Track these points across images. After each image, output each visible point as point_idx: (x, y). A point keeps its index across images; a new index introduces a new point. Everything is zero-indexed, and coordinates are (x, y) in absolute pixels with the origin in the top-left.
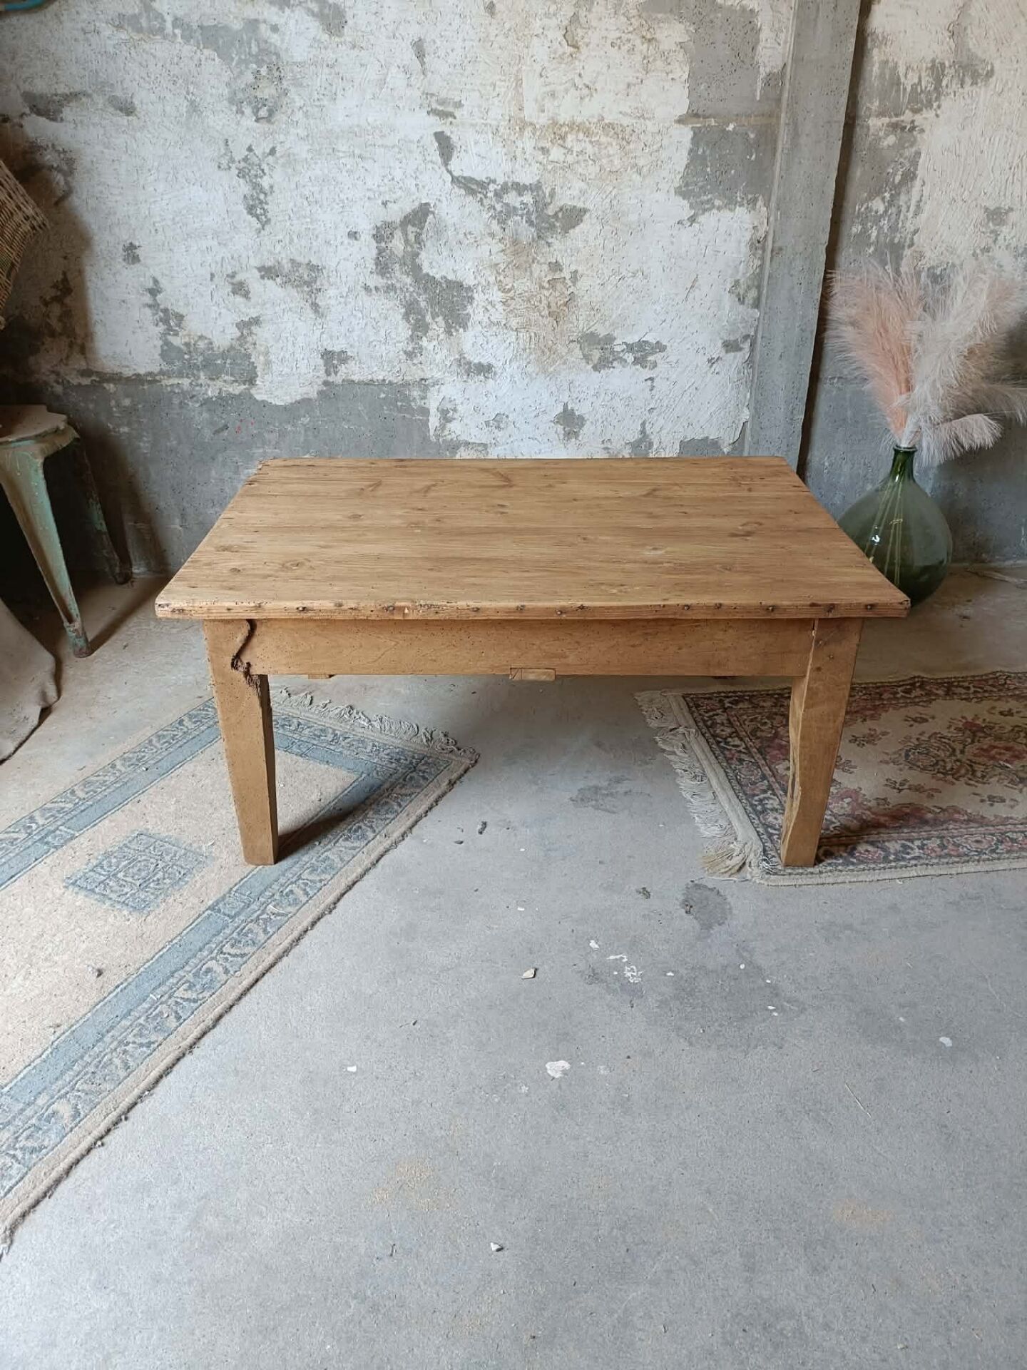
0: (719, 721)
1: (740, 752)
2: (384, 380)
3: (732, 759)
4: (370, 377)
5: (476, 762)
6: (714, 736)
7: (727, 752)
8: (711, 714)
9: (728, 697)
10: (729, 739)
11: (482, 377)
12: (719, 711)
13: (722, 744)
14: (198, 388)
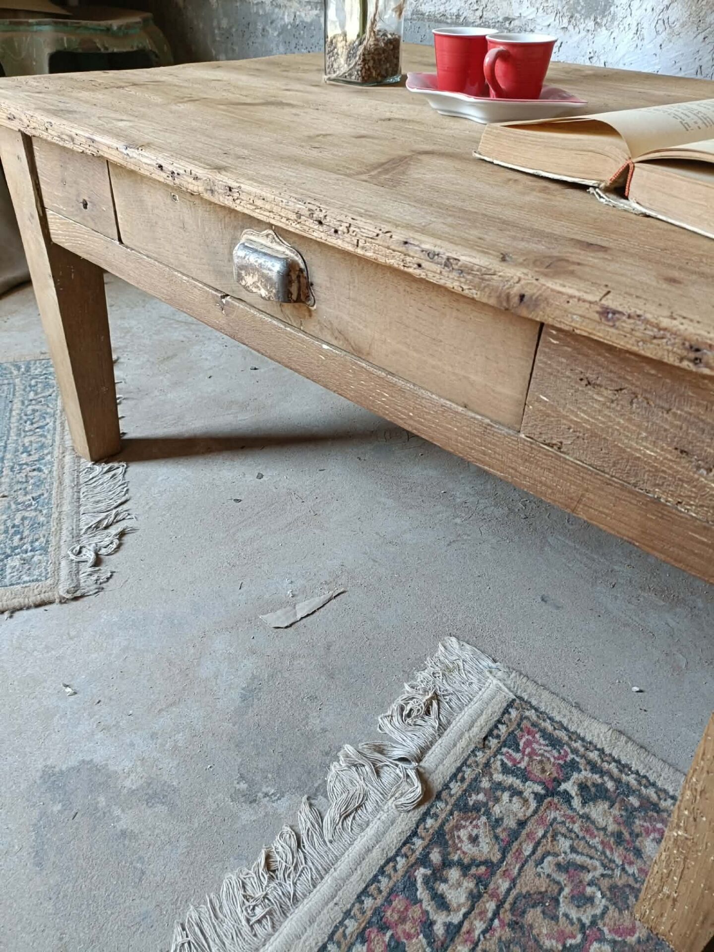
0: (497, 810)
1: (427, 925)
2: (458, 16)
3: (384, 927)
4: (442, 9)
5: (76, 599)
6: (440, 838)
7: (399, 903)
8: (510, 780)
9: (594, 768)
10: (454, 874)
11: (591, 24)
12: (531, 788)
13: (421, 873)
14: (277, 10)
